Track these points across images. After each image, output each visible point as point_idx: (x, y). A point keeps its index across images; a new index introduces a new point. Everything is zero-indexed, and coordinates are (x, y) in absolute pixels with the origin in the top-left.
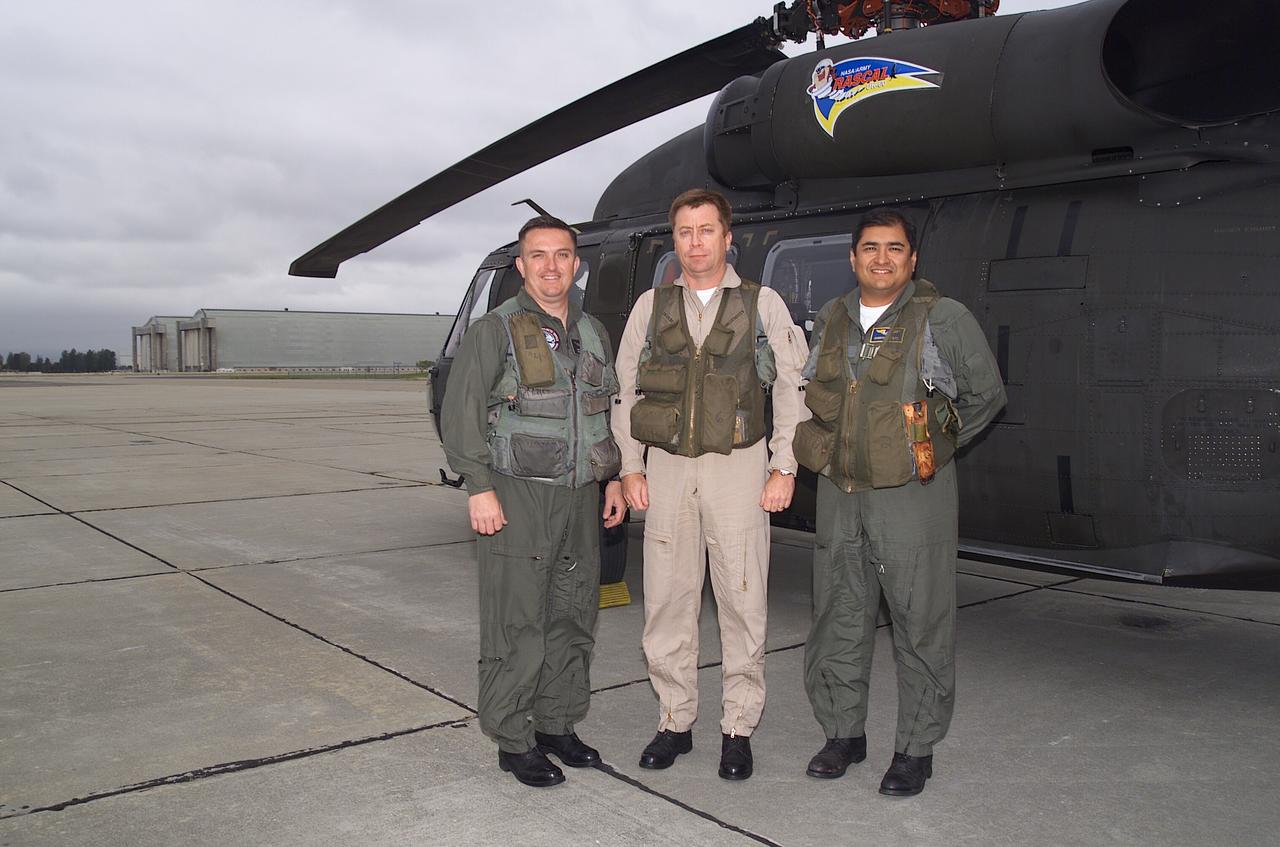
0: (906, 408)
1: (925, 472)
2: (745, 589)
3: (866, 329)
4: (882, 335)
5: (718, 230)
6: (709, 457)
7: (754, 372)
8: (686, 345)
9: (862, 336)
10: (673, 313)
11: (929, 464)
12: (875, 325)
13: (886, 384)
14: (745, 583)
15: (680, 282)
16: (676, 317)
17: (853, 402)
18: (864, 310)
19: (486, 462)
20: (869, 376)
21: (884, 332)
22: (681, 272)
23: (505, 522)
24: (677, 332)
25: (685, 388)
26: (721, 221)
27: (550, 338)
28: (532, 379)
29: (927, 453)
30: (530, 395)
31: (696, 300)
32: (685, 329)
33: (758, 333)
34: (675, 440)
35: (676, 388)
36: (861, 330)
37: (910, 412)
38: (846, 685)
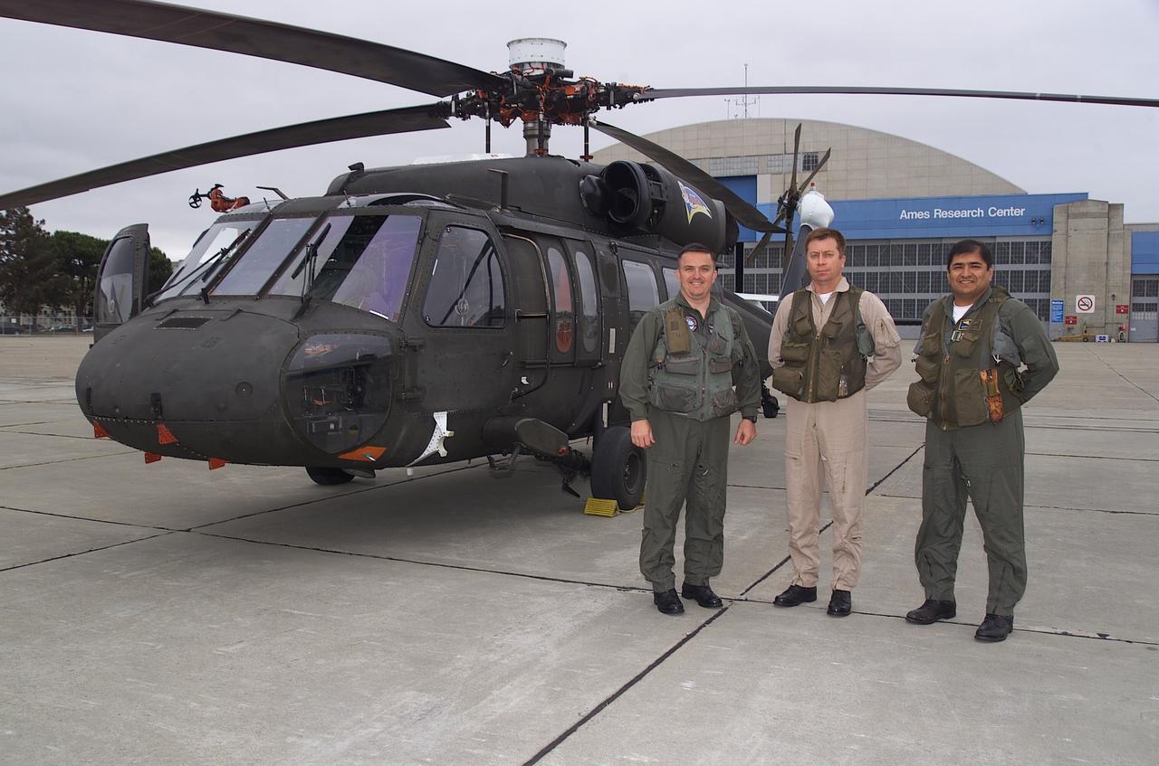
0: (982, 373)
1: (995, 416)
2: (844, 492)
3: (956, 320)
4: (966, 325)
5: (837, 254)
6: (822, 404)
7: (856, 348)
8: (810, 331)
9: (954, 326)
10: (804, 308)
11: (999, 411)
12: (963, 318)
13: (967, 358)
14: (843, 488)
15: (810, 288)
16: (806, 313)
17: (946, 370)
18: (956, 309)
19: (644, 402)
20: (956, 352)
21: (967, 323)
22: (811, 280)
23: (653, 441)
24: (806, 321)
25: (808, 359)
26: (838, 249)
27: (691, 323)
28: (674, 349)
29: (997, 404)
30: (673, 360)
31: (819, 301)
32: (811, 320)
33: (859, 322)
34: (800, 393)
35: (802, 358)
36: (953, 322)
37: (984, 376)
38: (941, 566)
